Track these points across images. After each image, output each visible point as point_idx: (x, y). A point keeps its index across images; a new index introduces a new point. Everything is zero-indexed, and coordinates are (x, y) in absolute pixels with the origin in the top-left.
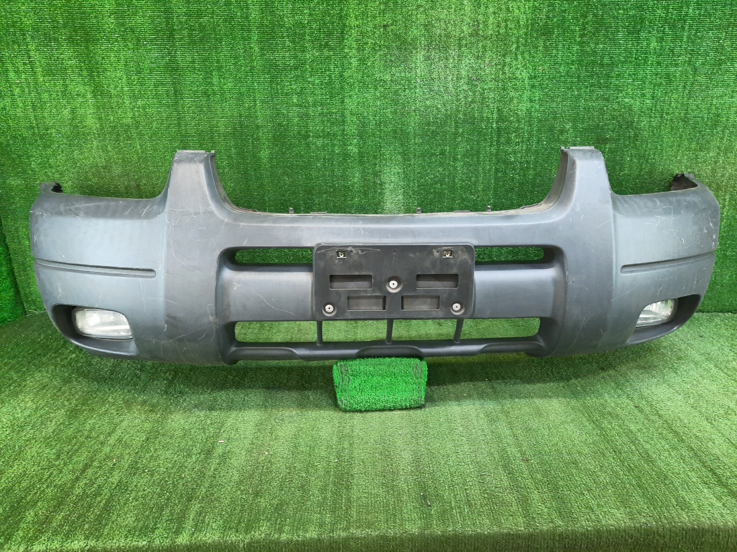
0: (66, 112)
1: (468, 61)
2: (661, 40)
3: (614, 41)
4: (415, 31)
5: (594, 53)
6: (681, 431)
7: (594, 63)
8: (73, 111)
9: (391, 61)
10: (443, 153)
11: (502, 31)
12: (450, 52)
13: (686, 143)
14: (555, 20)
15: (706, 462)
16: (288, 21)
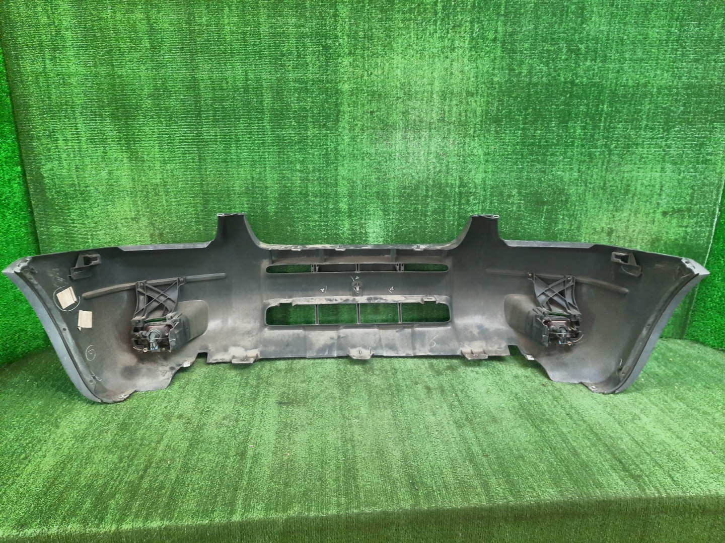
0: (104, 174)
1: (437, 140)
2: (584, 128)
3: (548, 129)
4: (395, 116)
5: (534, 137)
6: (599, 432)
7: (533, 144)
8: (110, 173)
9: (376, 139)
10: (416, 210)
11: (463, 118)
12: (423, 133)
13: (605, 205)
14: (504, 112)
15: (616, 454)
16: (295, 106)
